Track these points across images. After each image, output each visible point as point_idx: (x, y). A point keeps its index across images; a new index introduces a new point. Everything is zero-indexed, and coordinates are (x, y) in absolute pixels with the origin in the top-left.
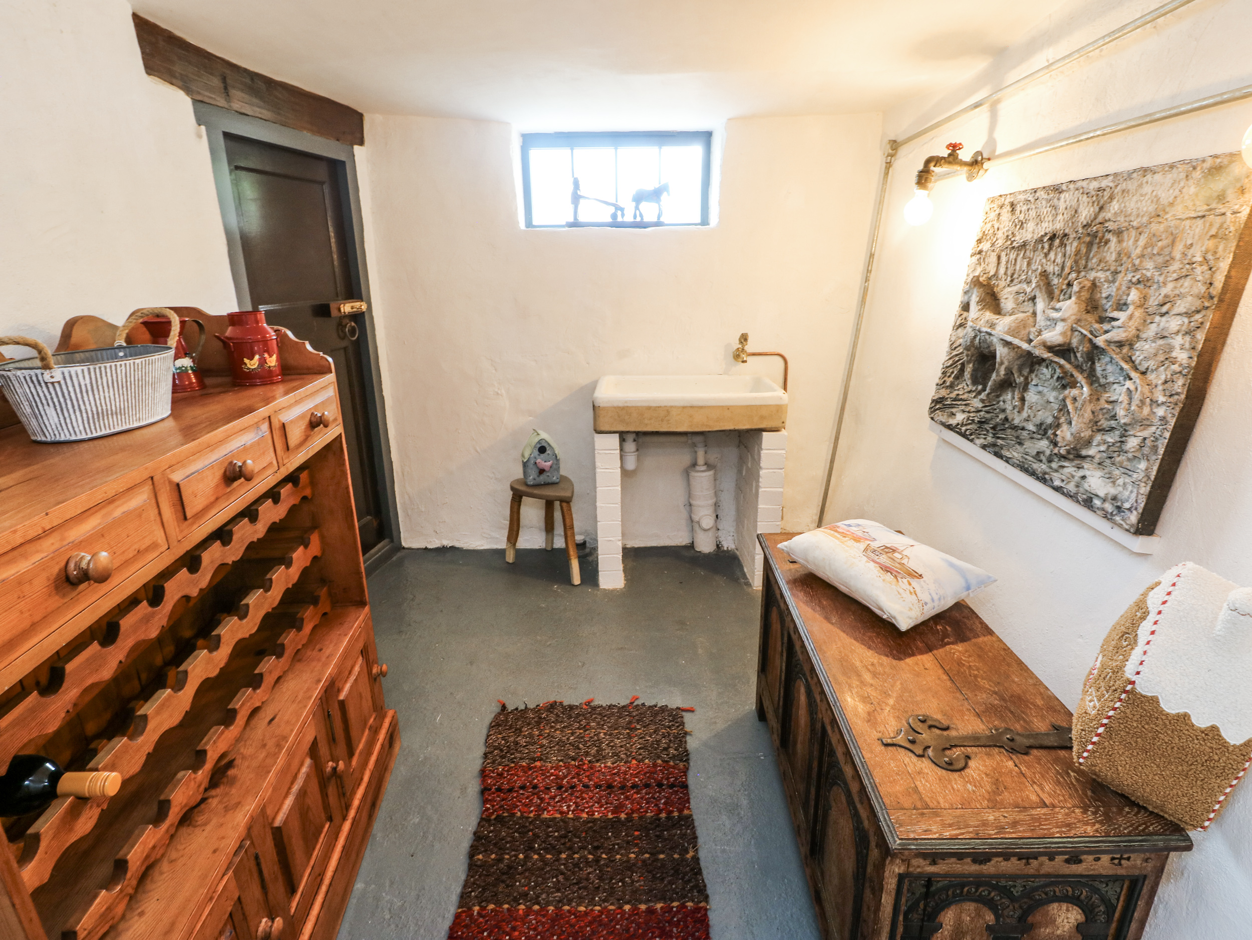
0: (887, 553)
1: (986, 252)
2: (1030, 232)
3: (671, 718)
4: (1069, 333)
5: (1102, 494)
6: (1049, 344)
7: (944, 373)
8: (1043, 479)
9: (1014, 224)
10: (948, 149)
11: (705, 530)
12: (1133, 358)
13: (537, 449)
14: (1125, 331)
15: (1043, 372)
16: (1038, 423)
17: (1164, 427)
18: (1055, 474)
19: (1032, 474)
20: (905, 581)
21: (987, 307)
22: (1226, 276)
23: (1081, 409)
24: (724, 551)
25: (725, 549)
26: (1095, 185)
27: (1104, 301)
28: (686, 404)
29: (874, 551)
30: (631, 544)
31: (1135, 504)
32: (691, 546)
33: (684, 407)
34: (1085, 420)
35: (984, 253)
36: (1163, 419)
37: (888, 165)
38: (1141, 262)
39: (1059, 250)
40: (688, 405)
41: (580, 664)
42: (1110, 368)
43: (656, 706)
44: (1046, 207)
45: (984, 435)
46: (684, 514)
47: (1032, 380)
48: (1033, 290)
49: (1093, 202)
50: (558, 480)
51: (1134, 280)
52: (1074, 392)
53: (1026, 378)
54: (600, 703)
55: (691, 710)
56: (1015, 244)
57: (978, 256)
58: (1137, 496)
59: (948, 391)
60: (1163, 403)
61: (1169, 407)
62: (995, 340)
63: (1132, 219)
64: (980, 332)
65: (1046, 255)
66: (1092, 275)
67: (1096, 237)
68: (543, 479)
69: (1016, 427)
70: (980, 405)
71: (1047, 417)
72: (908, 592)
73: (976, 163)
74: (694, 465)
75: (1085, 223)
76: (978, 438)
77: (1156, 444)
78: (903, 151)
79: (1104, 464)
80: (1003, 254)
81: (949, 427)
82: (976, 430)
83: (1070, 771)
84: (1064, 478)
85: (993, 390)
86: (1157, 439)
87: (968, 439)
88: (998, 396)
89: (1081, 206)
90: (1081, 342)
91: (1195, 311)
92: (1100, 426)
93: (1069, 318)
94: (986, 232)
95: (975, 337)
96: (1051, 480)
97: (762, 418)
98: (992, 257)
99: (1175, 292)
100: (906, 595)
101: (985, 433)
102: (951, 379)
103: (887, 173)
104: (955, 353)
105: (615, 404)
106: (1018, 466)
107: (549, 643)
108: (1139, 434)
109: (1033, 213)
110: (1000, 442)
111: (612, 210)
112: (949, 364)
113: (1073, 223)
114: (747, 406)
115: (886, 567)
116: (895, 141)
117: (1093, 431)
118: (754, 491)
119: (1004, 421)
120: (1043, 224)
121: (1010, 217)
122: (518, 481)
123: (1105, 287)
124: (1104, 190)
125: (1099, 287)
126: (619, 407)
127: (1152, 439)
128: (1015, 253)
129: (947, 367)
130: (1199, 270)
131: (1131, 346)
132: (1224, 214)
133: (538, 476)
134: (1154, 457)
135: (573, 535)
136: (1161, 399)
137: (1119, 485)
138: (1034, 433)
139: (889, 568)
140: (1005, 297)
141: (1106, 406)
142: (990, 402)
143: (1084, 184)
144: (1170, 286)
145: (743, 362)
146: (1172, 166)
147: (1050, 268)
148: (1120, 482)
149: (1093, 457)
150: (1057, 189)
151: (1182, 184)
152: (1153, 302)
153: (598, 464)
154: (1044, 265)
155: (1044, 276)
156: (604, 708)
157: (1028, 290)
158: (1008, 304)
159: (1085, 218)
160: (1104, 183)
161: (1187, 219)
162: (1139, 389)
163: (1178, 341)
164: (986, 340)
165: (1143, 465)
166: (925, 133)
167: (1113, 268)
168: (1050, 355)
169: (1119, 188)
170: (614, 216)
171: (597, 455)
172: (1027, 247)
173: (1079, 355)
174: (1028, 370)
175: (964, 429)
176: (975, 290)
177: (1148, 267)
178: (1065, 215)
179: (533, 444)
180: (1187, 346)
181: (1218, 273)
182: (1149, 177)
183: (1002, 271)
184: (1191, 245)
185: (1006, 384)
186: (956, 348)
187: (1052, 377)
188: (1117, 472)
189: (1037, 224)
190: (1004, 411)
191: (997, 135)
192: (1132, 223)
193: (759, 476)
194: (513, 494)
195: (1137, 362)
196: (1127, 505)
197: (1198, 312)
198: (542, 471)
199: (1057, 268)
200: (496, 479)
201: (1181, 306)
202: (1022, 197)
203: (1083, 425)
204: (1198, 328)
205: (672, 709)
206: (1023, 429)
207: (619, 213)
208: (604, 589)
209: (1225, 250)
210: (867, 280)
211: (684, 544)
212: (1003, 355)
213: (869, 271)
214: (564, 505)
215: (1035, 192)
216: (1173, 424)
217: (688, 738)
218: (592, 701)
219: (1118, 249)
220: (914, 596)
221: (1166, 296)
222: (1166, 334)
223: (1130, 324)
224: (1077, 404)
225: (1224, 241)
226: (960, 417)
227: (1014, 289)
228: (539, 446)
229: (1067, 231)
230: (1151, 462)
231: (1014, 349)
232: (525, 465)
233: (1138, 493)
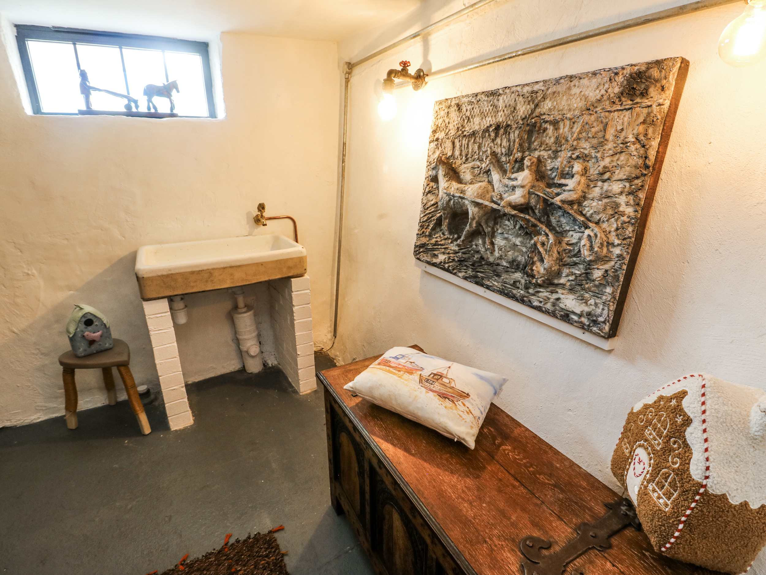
0: (437, 380)
1: (442, 140)
2: (477, 124)
3: (266, 546)
4: (527, 196)
5: (578, 311)
6: (513, 204)
7: (422, 227)
8: (521, 300)
9: (462, 119)
10: (401, 66)
11: (253, 357)
12: (584, 212)
13: (83, 323)
14: (576, 194)
15: (506, 223)
16: (510, 259)
17: (623, 261)
18: (532, 297)
19: (513, 297)
20: (460, 403)
21: (452, 178)
22: (657, 151)
23: (550, 251)
24: (270, 368)
25: (270, 365)
26: (527, 89)
27: (549, 173)
28: (226, 266)
29: (427, 381)
30: (191, 381)
31: (608, 318)
32: (243, 370)
33: (224, 268)
34: (554, 259)
35: (440, 140)
36: (620, 256)
37: (347, 80)
38: (578, 143)
39: (504, 136)
40: (228, 266)
41: (167, 519)
42: (563, 220)
43: (249, 538)
44: (488, 106)
45: (465, 269)
46: (233, 346)
47: (497, 230)
48: (488, 165)
49: (529, 102)
50: (111, 346)
51: (574, 156)
52: (542, 238)
53: (493, 228)
54: (195, 556)
55: (281, 529)
56: (465, 133)
57: (436, 143)
58: (608, 313)
59: (428, 239)
60: (618, 245)
61: (624, 247)
62: (467, 202)
63: (565, 112)
64: (454, 196)
65: (493, 141)
66: (537, 154)
67: (535, 126)
68: (94, 348)
69: (492, 263)
70: (457, 248)
71: (518, 256)
72: (466, 413)
73: (420, 77)
74: (236, 307)
75: (524, 116)
76: (460, 272)
77: (616, 274)
78: (356, 71)
79: (576, 289)
80: (457, 141)
81: (434, 265)
82: (457, 266)
83: (644, 551)
84: (541, 300)
85: (467, 237)
86: (616, 271)
87: (451, 273)
88: (471, 242)
89: (518, 105)
90: (537, 202)
91: (635, 177)
92: (565, 262)
93: (527, 185)
94: (439, 125)
95: (450, 200)
96: (530, 301)
97: (289, 268)
98: (447, 143)
99: (612, 164)
100: (465, 416)
101: (465, 268)
102: (429, 230)
103: (347, 86)
104: (428, 212)
105: (160, 274)
106: (498, 291)
107: (130, 506)
108: (601, 267)
109: (477, 111)
110: (480, 275)
111: (126, 101)
112: (424, 220)
113: (513, 117)
114: (277, 261)
115: (443, 394)
116: (350, 63)
117: (560, 266)
118: (289, 322)
119: (480, 259)
120: (487, 118)
121: (458, 114)
122: (66, 355)
123: (549, 161)
124: (537, 92)
125: (544, 162)
126: (163, 276)
127: (613, 270)
128: (467, 140)
129: (423, 222)
130: (633, 148)
131: (580, 204)
132: (650, 106)
133: (89, 347)
134: (617, 284)
135: (134, 386)
136: (617, 242)
137: (591, 305)
138: (508, 267)
139: (444, 394)
140: (463, 171)
141: (568, 247)
142: (464, 246)
143: (519, 89)
144: (607, 160)
145: (264, 225)
146: (594, 74)
147: (498, 150)
148: (592, 301)
149: (564, 285)
150: (494, 94)
151: (607, 86)
152: (594, 171)
153: (150, 327)
154: (493, 148)
155: (494, 155)
156: (201, 561)
157: (484, 165)
158: (467, 176)
159: (523, 113)
160: (536, 88)
161: (615, 111)
162: (599, 235)
163: (622, 200)
164: (460, 202)
165: (609, 290)
166: (372, 58)
167: (553, 148)
168: (516, 212)
169: (550, 90)
170: (128, 107)
171: (148, 321)
172: (477, 135)
173: (537, 211)
174: (493, 223)
175: (447, 265)
176: (441, 167)
177: (585, 146)
178: (505, 111)
179: (78, 319)
180: (632, 202)
181: (651, 149)
182: (576, 82)
183: (457, 153)
184: (622, 130)
185: (477, 233)
186: (428, 208)
187: (515, 227)
188: (587, 295)
189: (482, 118)
190: (478, 252)
191: (431, 58)
192: (565, 116)
193: (292, 312)
194: (64, 368)
195: (588, 215)
196: (601, 319)
197: (637, 178)
198: (92, 342)
199: (503, 150)
200: (42, 354)
201: (620, 174)
202: (465, 100)
203: (553, 262)
204: (639, 189)
205: (265, 535)
206: (498, 265)
207: (133, 105)
208: (176, 431)
209: (654, 132)
210: (343, 161)
211: (237, 369)
212: (475, 213)
213: (344, 155)
214: (122, 369)
215: (476, 95)
216: (628, 259)
217: (286, 559)
218: (187, 557)
219: (556, 135)
220: (471, 415)
221: (605, 167)
222: (610, 194)
223: (579, 188)
224: (545, 247)
225: (653, 126)
226: (442, 258)
227: (470, 165)
228: (84, 320)
229: (509, 123)
230: (616, 287)
231: (482, 208)
232: (72, 340)
233: (609, 310)
